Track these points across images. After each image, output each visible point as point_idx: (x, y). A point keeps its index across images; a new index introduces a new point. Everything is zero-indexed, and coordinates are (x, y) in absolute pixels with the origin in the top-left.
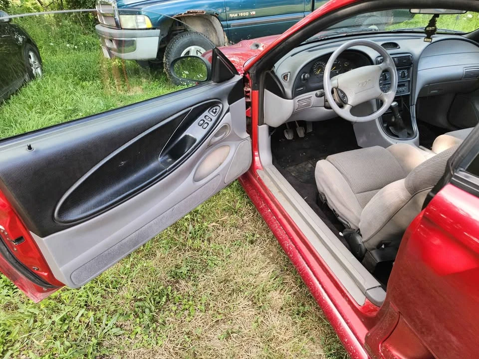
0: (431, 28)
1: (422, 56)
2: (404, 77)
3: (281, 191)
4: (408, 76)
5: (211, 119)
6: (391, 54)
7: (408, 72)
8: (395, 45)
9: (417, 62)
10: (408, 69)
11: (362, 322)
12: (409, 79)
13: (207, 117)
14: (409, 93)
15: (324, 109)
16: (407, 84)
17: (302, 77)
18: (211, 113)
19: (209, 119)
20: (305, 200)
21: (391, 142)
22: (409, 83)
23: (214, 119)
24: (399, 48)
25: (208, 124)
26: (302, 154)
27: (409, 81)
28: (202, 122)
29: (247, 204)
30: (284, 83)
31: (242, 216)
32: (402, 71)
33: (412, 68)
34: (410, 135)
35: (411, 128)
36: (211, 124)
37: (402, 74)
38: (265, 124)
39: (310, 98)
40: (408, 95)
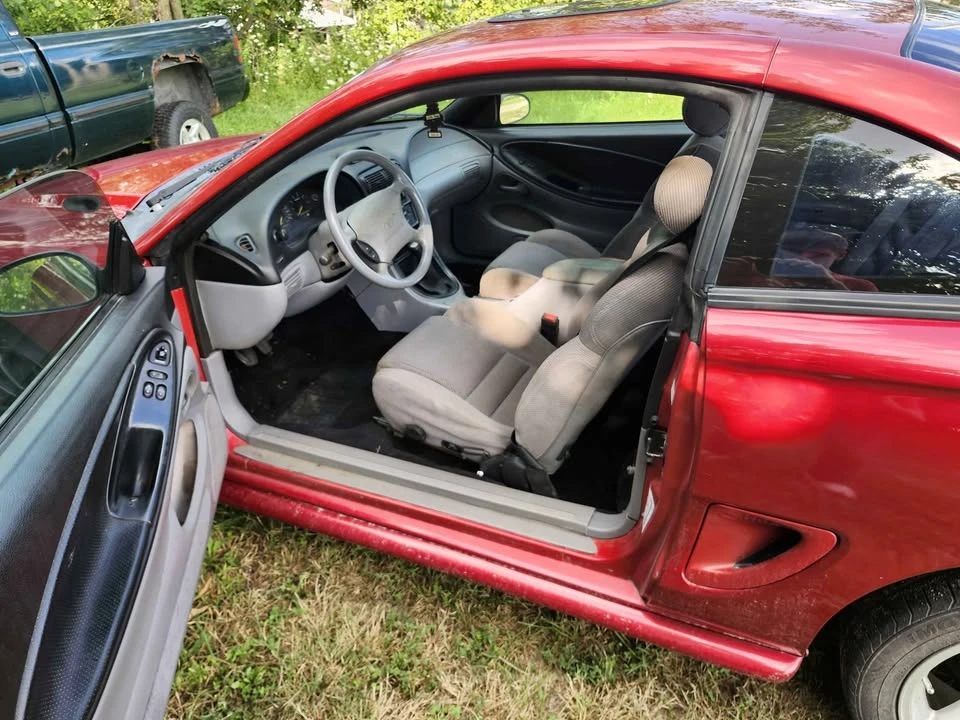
0: (433, 117)
1: (410, 159)
3: (321, 462)
5: (166, 376)
11: (611, 574)
13: (154, 374)
15: (322, 284)
17: (275, 237)
18: (157, 361)
19: (161, 376)
20: (380, 453)
21: (443, 306)
23: (169, 371)
25: (165, 387)
26: (282, 384)
28: (149, 388)
29: (225, 535)
30: (251, 257)
31: (238, 562)
34: (450, 289)
35: (445, 276)
36: (169, 383)
38: (217, 350)
39: (296, 272)
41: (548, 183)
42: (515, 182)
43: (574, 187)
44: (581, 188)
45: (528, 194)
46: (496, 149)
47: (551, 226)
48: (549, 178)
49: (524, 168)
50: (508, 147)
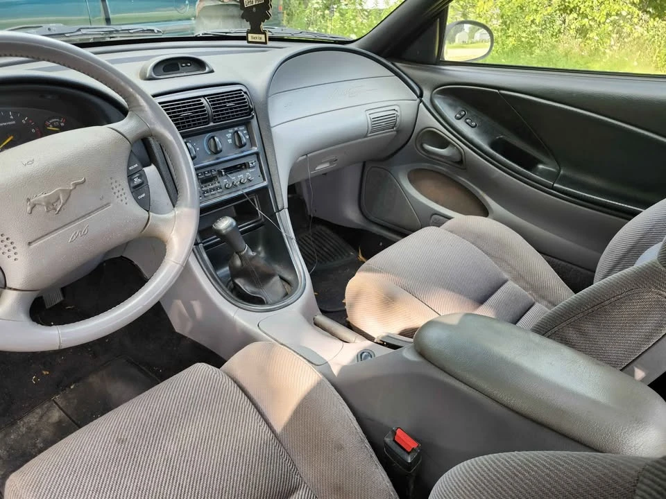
2: (242, 146)
4: (253, 144)
6: (154, 96)
7: (250, 133)
8: (198, 65)
9: (265, 105)
10: (247, 124)
12: (255, 149)
14: (265, 183)
16: (252, 161)
22: (259, 160)
24: (212, 71)
26: (39, 374)
27: (257, 154)
32: (231, 131)
33: (254, 122)
34: (291, 287)
37: (233, 138)
40: (265, 189)
41: (492, 151)
42: (444, 143)
43: (530, 163)
44: (541, 166)
45: (460, 163)
46: (427, 94)
47: (484, 211)
48: (493, 146)
49: (461, 125)
50: (443, 92)
